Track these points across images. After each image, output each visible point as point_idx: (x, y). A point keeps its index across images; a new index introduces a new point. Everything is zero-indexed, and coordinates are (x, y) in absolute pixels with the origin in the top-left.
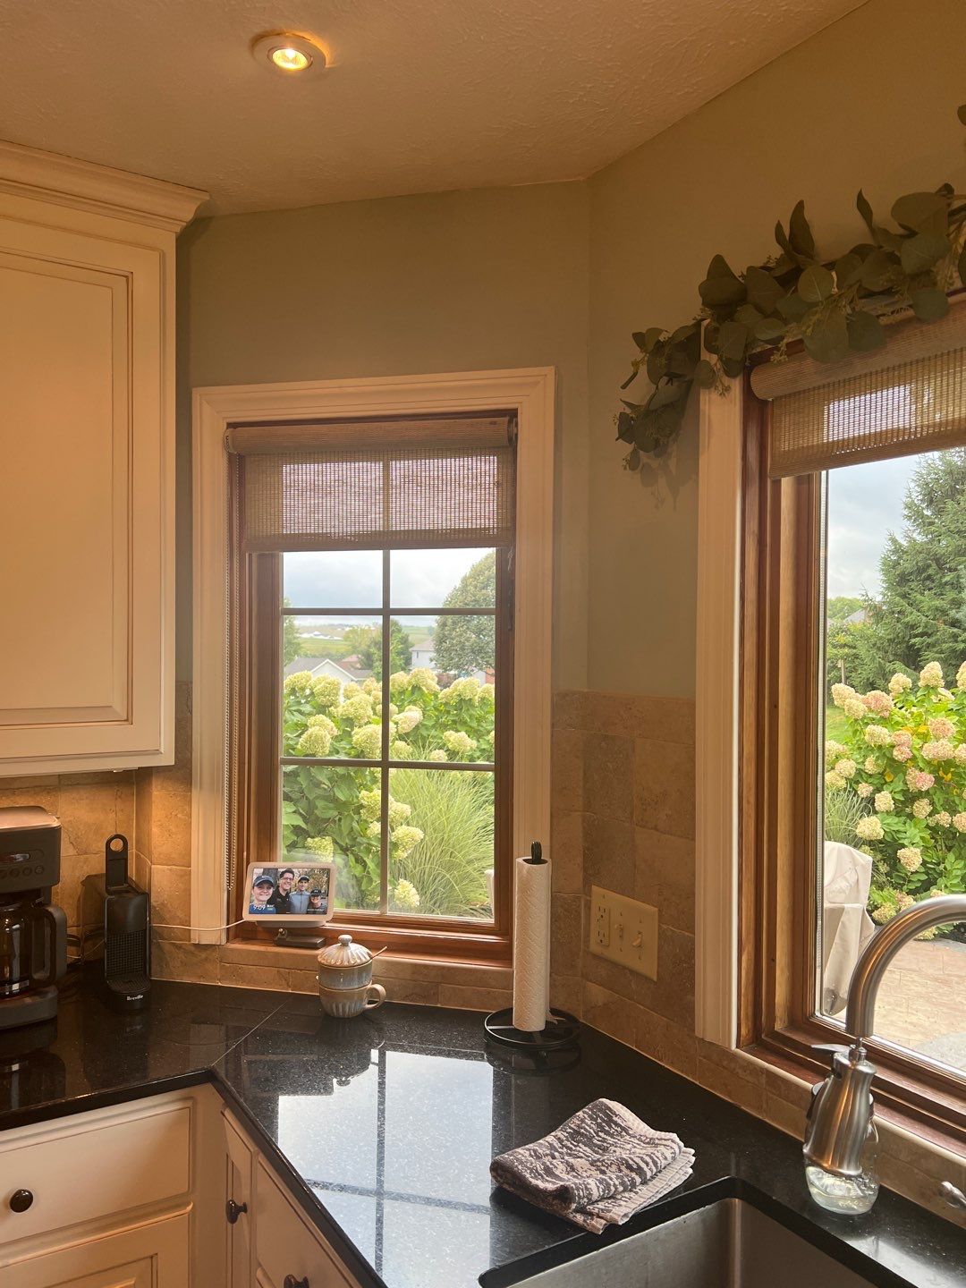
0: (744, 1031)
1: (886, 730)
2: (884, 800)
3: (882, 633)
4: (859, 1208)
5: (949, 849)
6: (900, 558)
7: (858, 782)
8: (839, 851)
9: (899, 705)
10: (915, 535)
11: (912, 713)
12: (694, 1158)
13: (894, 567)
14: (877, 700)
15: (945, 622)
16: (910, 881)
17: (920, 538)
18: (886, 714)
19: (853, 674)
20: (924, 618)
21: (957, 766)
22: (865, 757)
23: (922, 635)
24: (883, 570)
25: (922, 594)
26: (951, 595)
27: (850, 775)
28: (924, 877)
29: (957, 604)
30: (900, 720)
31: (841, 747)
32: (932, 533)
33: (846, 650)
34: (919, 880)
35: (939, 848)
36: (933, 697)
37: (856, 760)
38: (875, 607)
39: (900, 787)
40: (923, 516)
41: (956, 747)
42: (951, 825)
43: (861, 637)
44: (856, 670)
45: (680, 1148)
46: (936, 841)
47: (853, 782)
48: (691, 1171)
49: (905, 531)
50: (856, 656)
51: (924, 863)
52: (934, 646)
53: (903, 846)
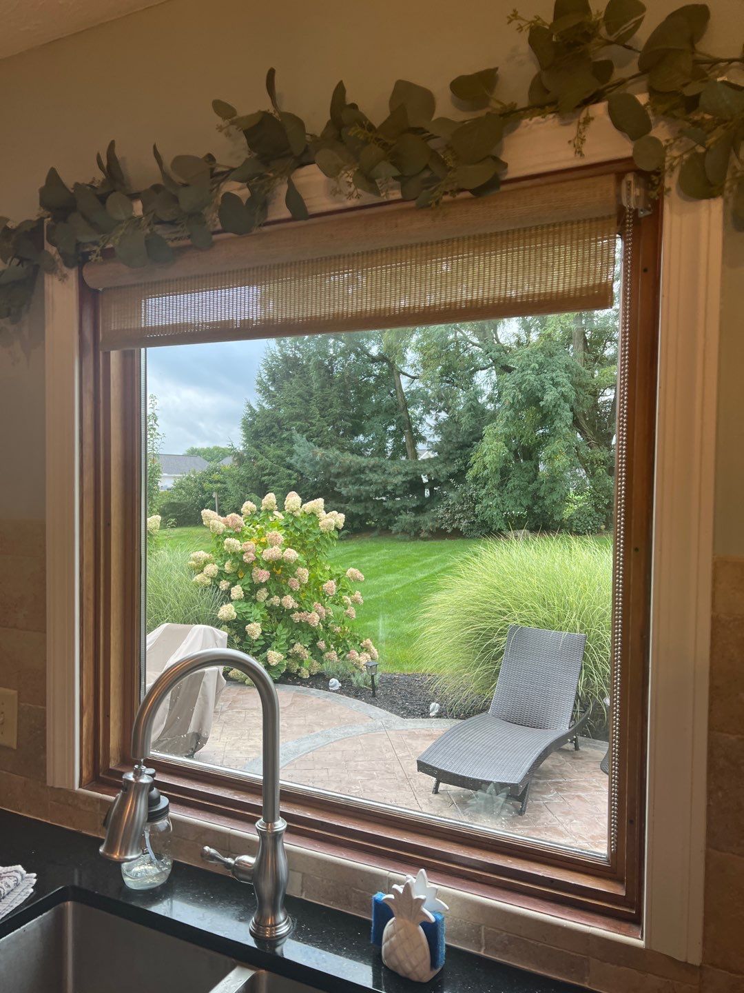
0: (85, 774)
1: (238, 542)
2: (237, 592)
3: (243, 473)
4: (158, 882)
5: (279, 621)
6: (254, 419)
7: (220, 580)
8: (205, 631)
9: (248, 524)
10: (264, 404)
11: (257, 529)
12: (35, 880)
13: (250, 426)
14: (233, 520)
15: (284, 466)
16: (254, 647)
17: (267, 406)
18: (239, 530)
19: (224, 503)
20: (270, 463)
21: (284, 564)
22: (225, 561)
23: (269, 474)
24: (243, 428)
25: (269, 446)
26: (287, 447)
27: (214, 575)
28: (263, 643)
29: (291, 453)
30: (248, 534)
31: (207, 555)
32: (275, 404)
33: (219, 485)
34: (260, 645)
35: (273, 621)
36: (270, 518)
37: (218, 564)
38: (238, 454)
39: (248, 581)
40: (269, 391)
41: (283, 551)
42: (281, 604)
43: (229, 476)
44: (226, 500)
45: (22, 875)
46: (271, 617)
47: (216, 580)
48: (32, 890)
49: (256, 400)
50: (226, 490)
51: (263, 633)
52: (277, 482)
53: (249, 622)
